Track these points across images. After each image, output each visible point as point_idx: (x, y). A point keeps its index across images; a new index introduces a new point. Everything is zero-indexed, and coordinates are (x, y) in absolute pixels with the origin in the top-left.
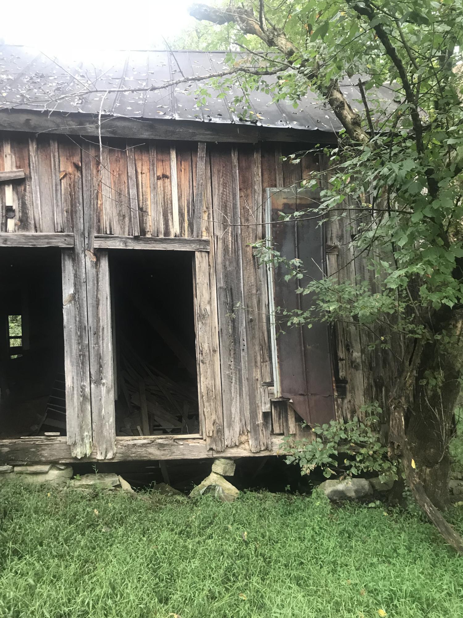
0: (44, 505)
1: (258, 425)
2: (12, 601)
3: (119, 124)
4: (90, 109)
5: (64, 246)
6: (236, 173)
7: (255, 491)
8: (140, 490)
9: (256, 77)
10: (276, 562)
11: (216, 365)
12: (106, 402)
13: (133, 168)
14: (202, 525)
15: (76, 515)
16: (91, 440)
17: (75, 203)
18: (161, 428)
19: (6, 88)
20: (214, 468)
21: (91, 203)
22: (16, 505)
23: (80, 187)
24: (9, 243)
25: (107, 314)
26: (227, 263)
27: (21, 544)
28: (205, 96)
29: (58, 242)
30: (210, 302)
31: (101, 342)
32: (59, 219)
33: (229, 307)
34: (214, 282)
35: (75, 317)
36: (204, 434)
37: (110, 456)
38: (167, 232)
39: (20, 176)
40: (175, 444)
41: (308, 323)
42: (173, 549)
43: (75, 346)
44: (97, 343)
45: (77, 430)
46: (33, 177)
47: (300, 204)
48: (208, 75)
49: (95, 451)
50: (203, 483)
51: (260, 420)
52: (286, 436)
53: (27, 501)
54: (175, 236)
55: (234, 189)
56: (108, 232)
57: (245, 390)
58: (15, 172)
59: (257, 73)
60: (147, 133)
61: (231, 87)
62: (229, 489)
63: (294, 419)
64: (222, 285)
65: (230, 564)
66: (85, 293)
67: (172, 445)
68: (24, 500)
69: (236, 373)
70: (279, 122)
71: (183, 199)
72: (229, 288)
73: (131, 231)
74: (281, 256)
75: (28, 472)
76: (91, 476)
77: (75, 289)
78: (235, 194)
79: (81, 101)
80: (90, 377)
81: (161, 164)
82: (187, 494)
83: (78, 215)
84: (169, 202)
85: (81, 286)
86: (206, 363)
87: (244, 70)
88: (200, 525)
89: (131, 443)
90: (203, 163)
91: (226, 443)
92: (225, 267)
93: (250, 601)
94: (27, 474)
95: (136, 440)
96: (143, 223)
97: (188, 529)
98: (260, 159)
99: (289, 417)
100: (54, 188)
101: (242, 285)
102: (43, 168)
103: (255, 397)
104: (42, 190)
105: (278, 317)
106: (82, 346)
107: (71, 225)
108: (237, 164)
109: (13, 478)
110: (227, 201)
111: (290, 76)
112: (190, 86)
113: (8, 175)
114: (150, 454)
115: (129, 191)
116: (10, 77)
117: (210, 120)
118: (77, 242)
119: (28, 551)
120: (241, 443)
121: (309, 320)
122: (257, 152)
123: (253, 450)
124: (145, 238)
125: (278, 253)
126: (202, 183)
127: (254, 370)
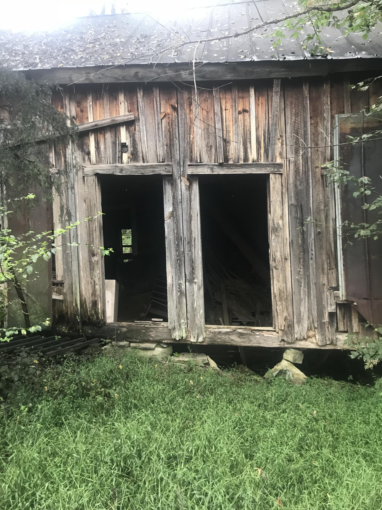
0: (153, 373)
1: (324, 323)
2: (135, 442)
3: (207, 69)
4: (185, 59)
5: (165, 173)
6: (307, 103)
7: (321, 378)
8: (224, 368)
9: (327, 14)
10: (344, 439)
11: (287, 270)
12: (197, 297)
13: (218, 106)
14: (277, 401)
15: (176, 383)
16: (186, 326)
17: (173, 137)
18: (238, 320)
19: (120, 49)
20: (285, 356)
21: (185, 137)
22: (133, 371)
23: (177, 124)
24: (124, 172)
25: (198, 227)
26: (298, 183)
27: (138, 400)
28: (280, 37)
29: (160, 170)
30: (282, 217)
31: (193, 249)
32: (161, 152)
33: (300, 221)
34: (286, 200)
35: (174, 230)
36: (277, 328)
37: (201, 339)
38: (246, 159)
39: (131, 118)
40: (253, 334)
41: (373, 236)
42: (254, 418)
43: (173, 253)
44: (190, 250)
45: (176, 318)
46: (140, 118)
47: (367, 128)
48: (284, 17)
49: (189, 335)
50: (275, 367)
51: (326, 319)
52: (350, 334)
53: (140, 369)
54: (253, 162)
55: (305, 118)
56: (199, 161)
57: (313, 292)
58: (128, 115)
59: (329, 10)
60: (230, 75)
61: (302, 27)
62: (298, 374)
63: (357, 320)
64: (293, 203)
65: (303, 435)
66: (181, 211)
67: (250, 335)
68: (139, 369)
69: (305, 279)
70: (348, 54)
71: (260, 129)
72: (300, 205)
73: (216, 159)
74: (350, 175)
75: (140, 347)
76: (186, 354)
77: (174, 207)
78: (306, 122)
79: (176, 53)
80: (185, 277)
81: (242, 100)
82: (262, 375)
83: (175, 148)
84: (248, 132)
85: (178, 205)
86: (278, 269)
87: (318, 9)
88: (275, 401)
89: (217, 330)
90: (278, 97)
91: (296, 336)
92: (296, 186)
93: (322, 468)
94: (140, 349)
95: (221, 328)
96: (226, 152)
97: (266, 403)
98: (329, 89)
99: (353, 317)
100: (157, 127)
101: (311, 202)
102: (148, 111)
103: (321, 299)
104: (148, 129)
105: (345, 230)
106: (179, 253)
107: (170, 156)
108: (308, 95)
109: (130, 351)
110: (298, 128)
111: (364, 8)
112: (266, 30)
113: (122, 118)
114: (232, 340)
115: (215, 125)
116: (123, 40)
117: (285, 58)
118: (175, 170)
119: (144, 406)
120: (309, 337)
121: (374, 233)
122: (327, 84)
123: (320, 343)
124: (228, 164)
125: (348, 173)
126: (277, 114)
127: (321, 276)
